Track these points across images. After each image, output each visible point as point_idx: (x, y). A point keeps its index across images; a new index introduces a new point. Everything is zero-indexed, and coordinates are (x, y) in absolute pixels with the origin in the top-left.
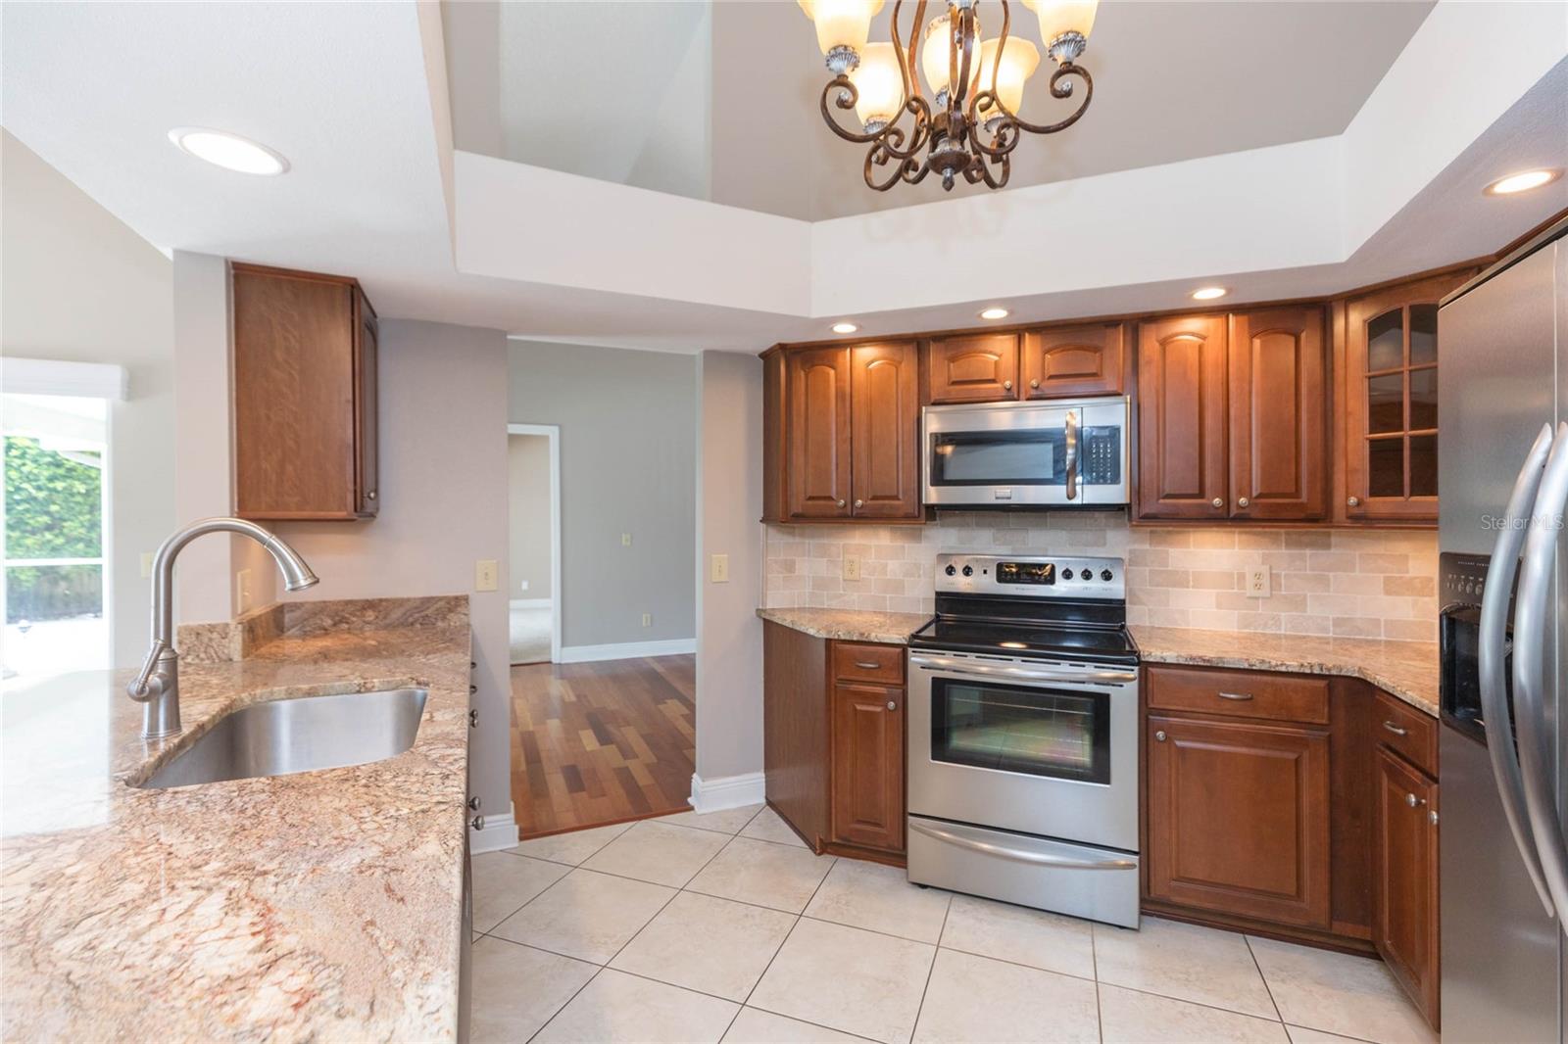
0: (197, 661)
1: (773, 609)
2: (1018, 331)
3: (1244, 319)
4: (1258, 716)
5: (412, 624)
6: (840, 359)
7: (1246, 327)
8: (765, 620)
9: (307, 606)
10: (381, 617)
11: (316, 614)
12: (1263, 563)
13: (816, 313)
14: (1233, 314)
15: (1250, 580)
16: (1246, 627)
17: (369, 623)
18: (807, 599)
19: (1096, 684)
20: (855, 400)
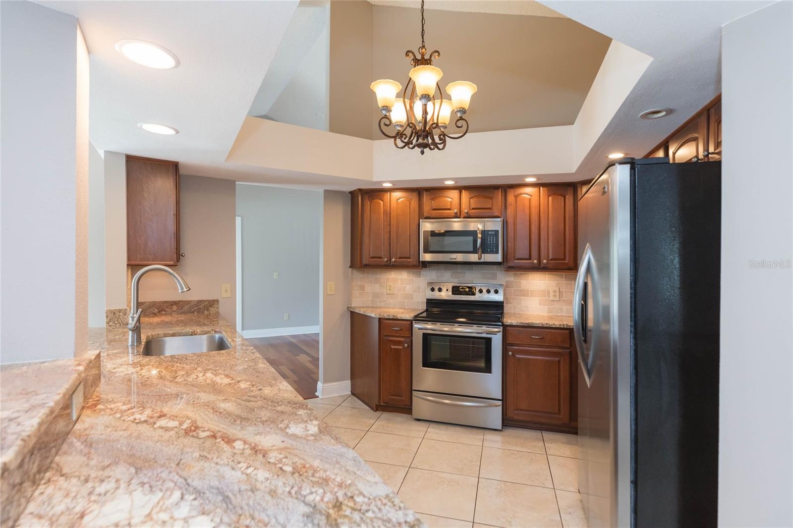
0: (114, 324)
1: (355, 307)
2: (460, 189)
3: (546, 189)
4: (546, 345)
5: (193, 312)
6: (385, 197)
7: (546, 192)
8: (351, 311)
9: (147, 303)
10: (179, 308)
11: (150, 307)
12: (557, 287)
13: (375, 179)
14: (542, 187)
15: (552, 294)
16: (551, 313)
17: (174, 311)
18: (370, 302)
19: (487, 334)
20: (391, 215)
